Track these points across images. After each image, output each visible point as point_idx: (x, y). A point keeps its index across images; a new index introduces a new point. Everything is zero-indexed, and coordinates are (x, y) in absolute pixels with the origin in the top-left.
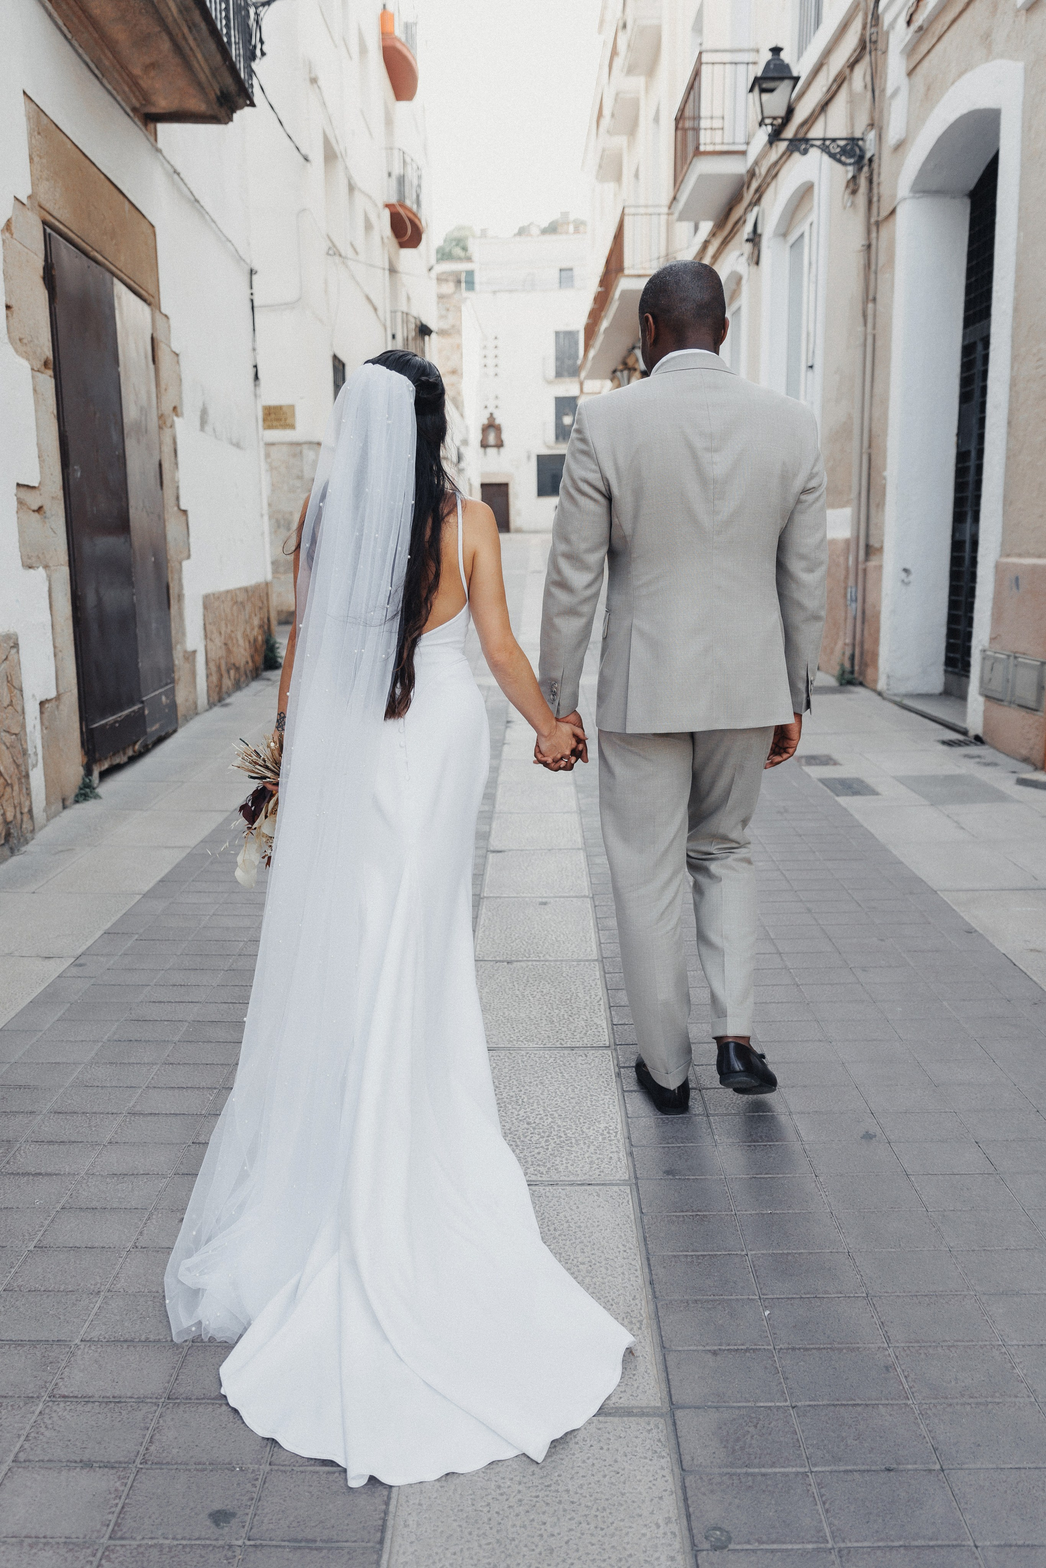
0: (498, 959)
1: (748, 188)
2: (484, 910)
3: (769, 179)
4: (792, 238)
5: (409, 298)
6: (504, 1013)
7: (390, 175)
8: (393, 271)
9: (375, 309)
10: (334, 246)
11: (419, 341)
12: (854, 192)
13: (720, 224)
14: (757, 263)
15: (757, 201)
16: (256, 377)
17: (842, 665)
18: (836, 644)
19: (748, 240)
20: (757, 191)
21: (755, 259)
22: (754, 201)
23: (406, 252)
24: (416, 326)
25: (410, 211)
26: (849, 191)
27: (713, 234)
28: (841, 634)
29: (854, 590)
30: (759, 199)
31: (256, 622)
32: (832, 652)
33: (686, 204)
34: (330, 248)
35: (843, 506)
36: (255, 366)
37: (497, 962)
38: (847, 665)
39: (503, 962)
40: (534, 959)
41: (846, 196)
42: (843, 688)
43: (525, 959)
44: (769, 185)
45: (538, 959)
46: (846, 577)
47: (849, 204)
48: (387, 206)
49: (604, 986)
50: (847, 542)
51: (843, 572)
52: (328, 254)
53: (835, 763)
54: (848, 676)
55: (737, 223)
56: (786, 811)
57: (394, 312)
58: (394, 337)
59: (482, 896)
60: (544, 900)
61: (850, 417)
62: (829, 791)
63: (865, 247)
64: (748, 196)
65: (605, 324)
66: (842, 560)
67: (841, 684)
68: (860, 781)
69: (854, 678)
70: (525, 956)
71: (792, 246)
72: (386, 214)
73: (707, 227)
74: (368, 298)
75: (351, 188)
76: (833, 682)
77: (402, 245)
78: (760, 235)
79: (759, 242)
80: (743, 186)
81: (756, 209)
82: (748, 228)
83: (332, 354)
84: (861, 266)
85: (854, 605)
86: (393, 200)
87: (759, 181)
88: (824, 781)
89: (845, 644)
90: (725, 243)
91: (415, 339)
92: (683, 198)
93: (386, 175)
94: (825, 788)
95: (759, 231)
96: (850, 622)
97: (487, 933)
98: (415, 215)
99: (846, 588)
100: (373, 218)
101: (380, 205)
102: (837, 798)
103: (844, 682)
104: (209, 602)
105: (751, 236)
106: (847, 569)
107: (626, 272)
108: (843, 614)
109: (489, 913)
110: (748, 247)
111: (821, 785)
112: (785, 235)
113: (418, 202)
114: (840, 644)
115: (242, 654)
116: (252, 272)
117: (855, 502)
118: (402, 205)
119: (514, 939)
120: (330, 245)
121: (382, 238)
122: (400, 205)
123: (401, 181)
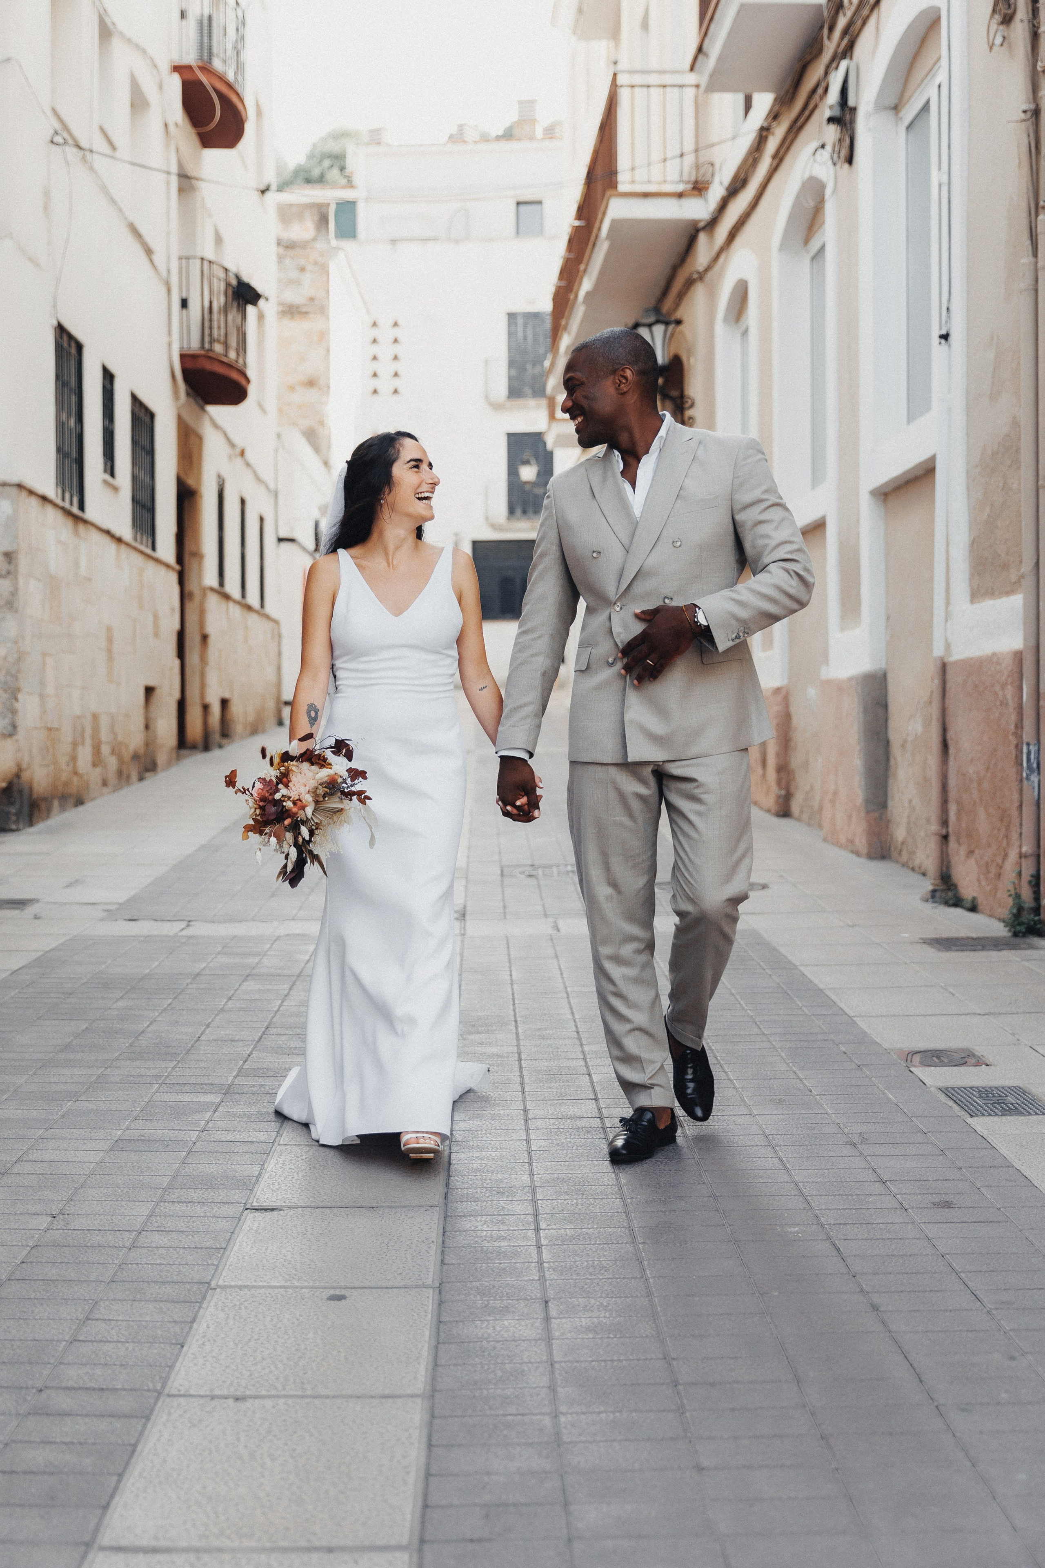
0: (217, 1392)
1: (831, 29)
2: (211, 1309)
3: (865, 12)
4: (910, 112)
5: (219, 240)
6: (204, 1488)
7: (183, 15)
8: (185, 183)
9: (149, 252)
10: (65, 127)
11: (233, 315)
12: (1007, 20)
13: (785, 99)
14: (850, 160)
15: (848, 51)
17: (1018, 896)
18: (1005, 856)
19: (831, 120)
20: (845, 32)
21: (844, 152)
22: (840, 50)
23: (214, 156)
24: (228, 284)
25: (222, 79)
26: (998, 18)
27: (775, 116)
28: (1015, 836)
29: (1033, 749)
30: (851, 47)
32: (999, 876)
33: (721, 59)
34: (56, 133)
35: (1009, 593)
37: (213, 1398)
38: (1027, 894)
39: (226, 1397)
40: (291, 1393)
41: (994, 26)
42: (1017, 940)
43: (274, 1393)
44: (864, 23)
45: (300, 1393)
46: (1019, 725)
47: (999, 40)
48: (177, 69)
49: (424, 1439)
50: (1018, 656)
51: (1013, 717)
52: (52, 142)
53: (979, 1062)
54: (1026, 917)
55: (814, 91)
56: (864, 1141)
57: (185, 259)
58: (184, 303)
59: (213, 1284)
60: (338, 1292)
61: (1016, 424)
62: (956, 1108)
63: (1029, 114)
64: (830, 47)
65: (586, 285)
66: (1010, 691)
67: (1016, 935)
68: (1020, 1092)
69: (1040, 921)
70: (275, 1388)
71: (908, 128)
72: (175, 84)
73: (764, 102)
74: (134, 232)
75: (106, 32)
76: (1000, 930)
77: (207, 140)
78: (854, 110)
79: (853, 121)
80: (822, 27)
81: (844, 64)
82: (833, 96)
83: (55, 323)
84: (1024, 149)
85: (1034, 778)
86: (190, 58)
87: (849, 14)
88: (947, 1092)
89: (1021, 856)
90: (796, 129)
91: (225, 310)
92: (715, 48)
93: (179, 15)
94: (951, 1103)
95: (851, 103)
96: (1028, 811)
97: (208, 1347)
98: (229, 85)
99: (1018, 747)
100: (148, 88)
101: (165, 67)
102: (970, 1120)
103: (1022, 928)
105: (837, 112)
106: (1020, 707)
107: (622, 187)
108: (1016, 796)
109: (222, 1315)
110: (832, 132)
111: (943, 1098)
112: (896, 108)
113: (240, 67)
114: (1013, 855)
117: (1029, 583)
118: (206, 69)
119: (259, 1358)
120: (58, 126)
121: (166, 125)
122: (202, 69)
123: (206, 26)
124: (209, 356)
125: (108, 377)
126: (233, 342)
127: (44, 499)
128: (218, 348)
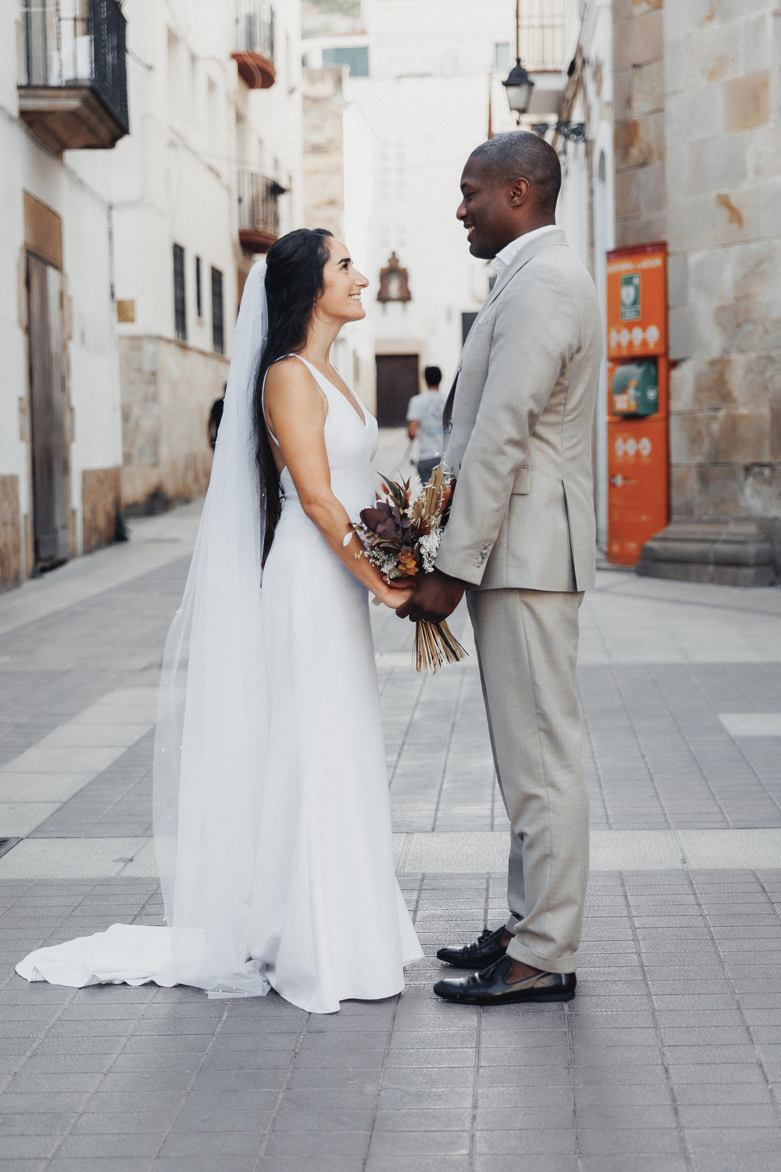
5: (261, 142)
7: (237, 21)
8: (240, 118)
9: (218, 175)
11: (270, 202)
16: (112, 295)
23: (257, 95)
24: (267, 187)
25: (262, 60)
31: (110, 498)
34: (171, 142)
36: (112, 286)
48: (234, 57)
52: (169, 147)
57: (240, 173)
58: (240, 200)
72: (233, 66)
74: (211, 169)
75: (194, 59)
77: (252, 87)
83: (172, 243)
86: (241, 49)
91: (265, 200)
98: (267, 63)
100: (218, 77)
101: (226, 58)
104: (86, 475)
113: (271, 50)
115: (102, 522)
116: (110, 208)
118: (251, 54)
122: (250, 56)
123: (251, 21)
124: (256, 233)
125: (198, 260)
126: (271, 220)
127: (169, 341)
128: (261, 227)
